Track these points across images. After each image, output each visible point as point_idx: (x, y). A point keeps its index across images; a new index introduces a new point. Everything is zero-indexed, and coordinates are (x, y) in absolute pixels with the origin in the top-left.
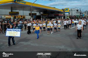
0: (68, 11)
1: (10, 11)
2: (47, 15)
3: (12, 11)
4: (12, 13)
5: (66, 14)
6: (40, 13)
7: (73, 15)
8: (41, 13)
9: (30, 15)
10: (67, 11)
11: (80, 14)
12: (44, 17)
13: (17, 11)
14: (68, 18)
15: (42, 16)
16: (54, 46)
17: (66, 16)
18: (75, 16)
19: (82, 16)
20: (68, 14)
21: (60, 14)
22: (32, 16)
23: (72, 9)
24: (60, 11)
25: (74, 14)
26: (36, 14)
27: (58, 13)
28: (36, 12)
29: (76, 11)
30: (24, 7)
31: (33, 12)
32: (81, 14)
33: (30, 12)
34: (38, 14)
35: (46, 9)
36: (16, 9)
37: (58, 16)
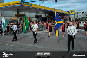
0: (74, 13)
1: (16, 13)
2: (53, 17)
3: (18, 13)
4: (18, 15)
5: (71, 16)
6: (45, 15)
8: (47, 15)
9: (36, 17)
10: (72, 13)
11: (86, 16)
12: (49, 19)
13: (23, 13)
14: (74, 20)
15: (48, 18)
16: (59, 49)
17: (71, 19)
18: (81, 18)
20: (73, 16)
21: (65, 16)
22: (38, 18)
23: (78, 12)
24: (65, 13)
25: (80, 16)
26: (41, 16)
27: (64, 15)
28: (41, 15)
29: (82, 13)
30: (30, 9)
31: (38, 14)
33: (36, 14)
34: (44, 16)
35: (52, 12)
36: (22, 11)
37: (63, 19)
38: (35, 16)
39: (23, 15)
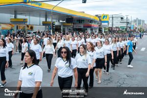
5: (103, 24)
7: (114, 26)
9: (44, 24)
11: (127, 25)
12: (66, 28)
14: (107, 30)
17: (103, 28)
18: (118, 28)
19: (130, 28)
20: (106, 24)
21: (93, 24)
23: (114, 16)
25: (117, 24)
27: (90, 22)
28: (54, 21)
29: (120, 19)
31: (48, 20)
32: (129, 26)
33: (43, 19)
34: (57, 24)
35: (71, 16)
37: (90, 28)
38: (43, 22)
39: (25, 21)
